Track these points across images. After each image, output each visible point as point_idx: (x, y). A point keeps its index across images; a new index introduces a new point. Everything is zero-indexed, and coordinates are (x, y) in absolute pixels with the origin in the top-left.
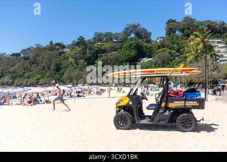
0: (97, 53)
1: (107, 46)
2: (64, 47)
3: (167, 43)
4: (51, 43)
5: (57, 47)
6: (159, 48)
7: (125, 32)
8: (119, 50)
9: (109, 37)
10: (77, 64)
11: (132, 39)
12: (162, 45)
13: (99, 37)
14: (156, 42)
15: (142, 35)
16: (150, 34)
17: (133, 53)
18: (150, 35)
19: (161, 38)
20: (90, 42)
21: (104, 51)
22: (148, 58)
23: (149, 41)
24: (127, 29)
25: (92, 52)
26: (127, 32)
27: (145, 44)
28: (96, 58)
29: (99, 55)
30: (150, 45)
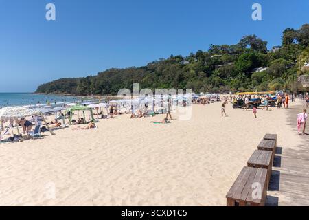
0: (214, 64)
1: (224, 58)
2: (182, 59)
3: (283, 52)
4: (172, 56)
5: (177, 59)
6: (275, 57)
7: (240, 44)
8: (235, 61)
9: (225, 49)
10: (198, 75)
11: (248, 50)
12: (278, 56)
13: (214, 49)
14: (272, 51)
15: (258, 45)
16: (266, 43)
17: (249, 64)
19: (277, 47)
20: (207, 55)
22: (264, 67)
23: (265, 52)
24: (243, 40)
25: (209, 63)
26: (243, 43)
27: (260, 54)
28: (214, 69)
29: (216, 66)
30: (265, 55)
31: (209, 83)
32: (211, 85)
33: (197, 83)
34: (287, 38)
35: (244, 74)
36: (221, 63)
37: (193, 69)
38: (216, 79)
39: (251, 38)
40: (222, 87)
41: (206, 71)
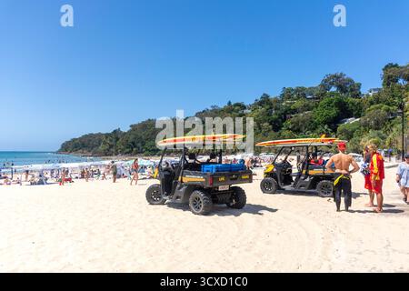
0: (285, 113)
1: (298, 104)
2: (244, 108)
3: (383, 96)
4: (229, 103)
5: (237, 108)
6: (372, 103)
7: (322, 85)
8: (315, 109)
9: (301, 93)
10: (260, 129)
11: (332, 94)
12: (377, 100)
13: (288, 94)
14: (368, 96)
15: (347, 86)
16: (359, 85)
17: (334, 112)
18: (359, 87)
19: (374, 90)
20: (277, 101)
21: (295, 111)
22: (356, 118)
23: (358, 96)
24: (326, 81)
25: (279, 112)
26: (326, 85)
27: (351, 99)
28: (285, 120)
29: (288, 116)
30: (357, 100)
35: (326, 127)
38: (286, 133)
39: (337, 77)
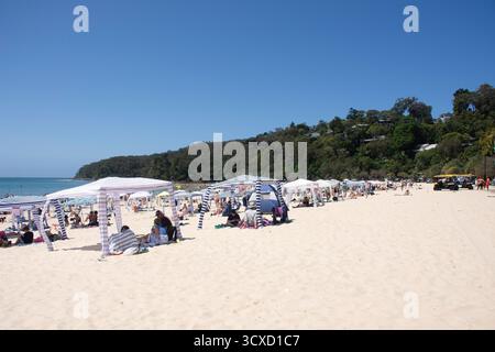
0: (359, 137)
1: (372, 129)
2: (309, 130)
3: (456, 123)
4: (292, 124)
5: (301, 130)
6: (445, 131)
7: (395, 109)
8: (390, 134)
9: (373, 117)
11: (406, 120)
14: (440, 121)
15: (421, 112)
16: (430, 109)
17: (410, 138)
19: (446, 115)
20: (346, 123)
22: (431, 144)
23: (430, 121)
24: (398, 105)
25: (352, 136)
26: (399, 108)
27: (424, 125)
28: (358, 145)
29: (361, 141)
30: (431, 126)
31: (354, 166)
32: (358, 169)
33: (337, 165)
34: (461, 103)
35: (403, 153)
36: (370, 136)
37: (329, 144)
38: (364, 160)
39: (409, 102)
40: (373, 172)
41: (348, 147)
